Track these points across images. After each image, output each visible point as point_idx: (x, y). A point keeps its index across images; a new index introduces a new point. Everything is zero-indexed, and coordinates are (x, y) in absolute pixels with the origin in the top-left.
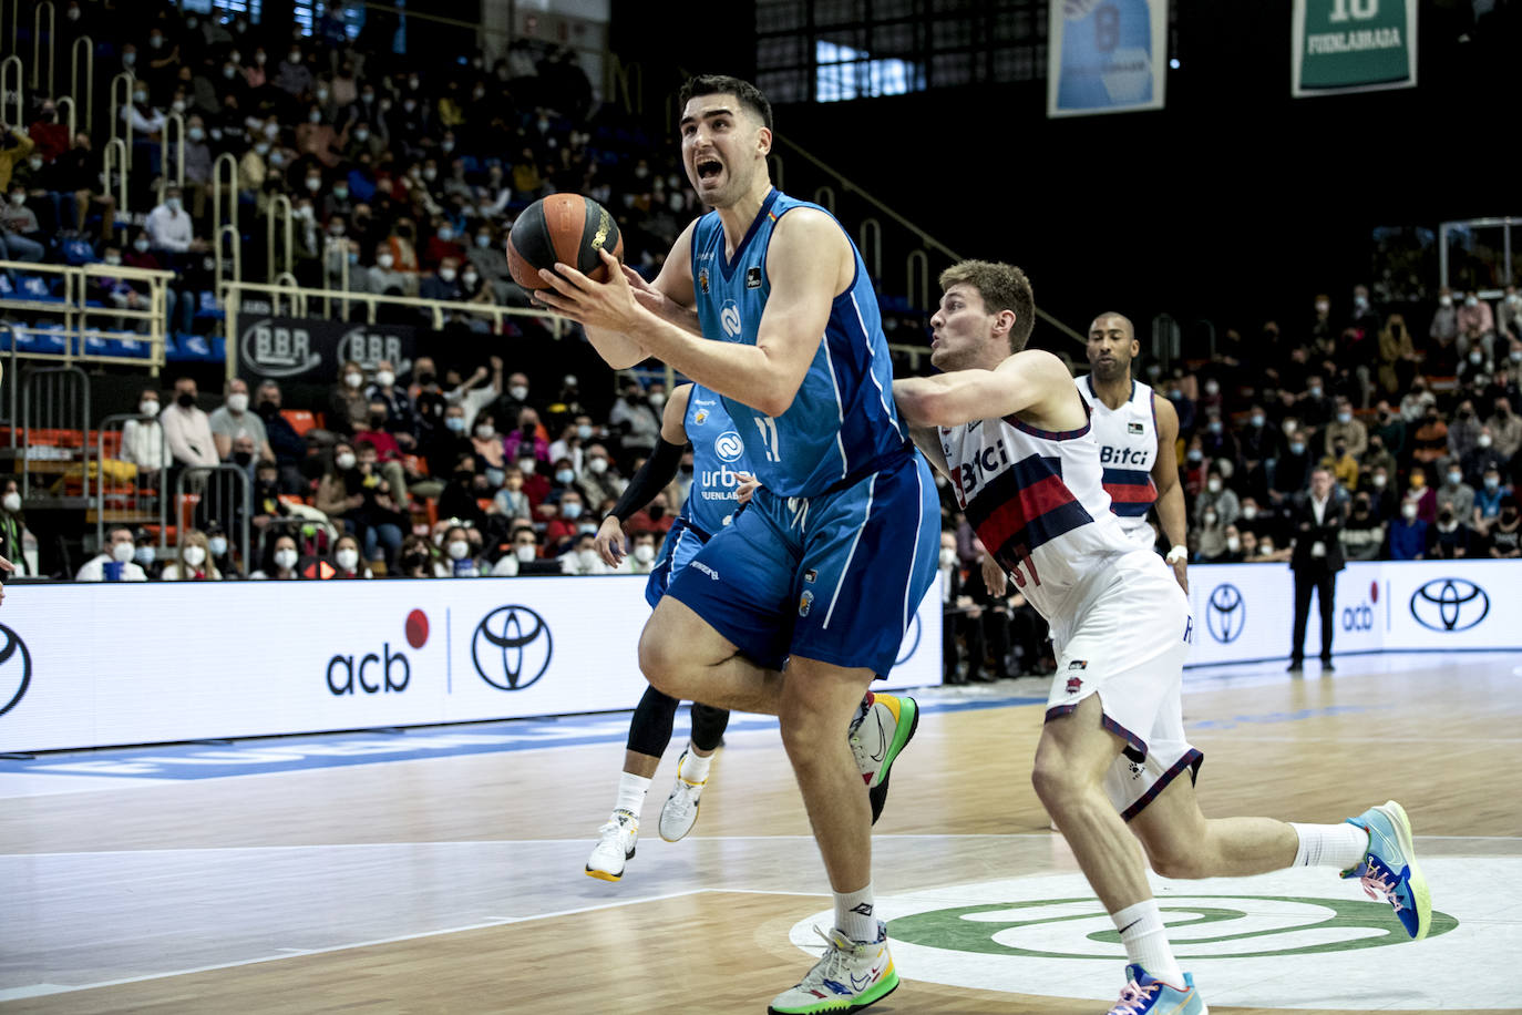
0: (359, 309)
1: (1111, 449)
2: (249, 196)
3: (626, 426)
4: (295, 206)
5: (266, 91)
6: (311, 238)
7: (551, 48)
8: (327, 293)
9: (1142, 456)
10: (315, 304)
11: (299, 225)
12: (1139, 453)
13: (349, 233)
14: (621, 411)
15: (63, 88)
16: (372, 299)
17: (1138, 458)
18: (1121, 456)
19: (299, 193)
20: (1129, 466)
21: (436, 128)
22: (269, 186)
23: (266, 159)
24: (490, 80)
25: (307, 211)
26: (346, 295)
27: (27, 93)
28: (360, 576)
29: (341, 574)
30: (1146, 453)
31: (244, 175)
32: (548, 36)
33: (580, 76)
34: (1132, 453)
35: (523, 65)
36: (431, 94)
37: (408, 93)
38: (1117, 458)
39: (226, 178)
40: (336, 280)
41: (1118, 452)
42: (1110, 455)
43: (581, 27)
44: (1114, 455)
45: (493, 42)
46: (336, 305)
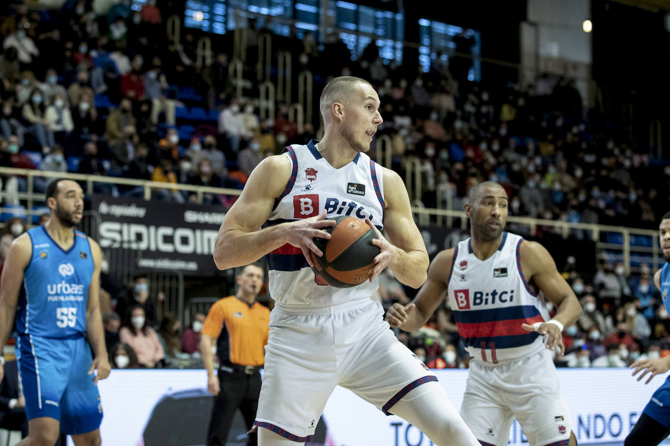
0: (457, 222)
1: (481, 293)
2: (397, 160)
3: (602, 286)
4: (422, 164)
5: (403, 101)
6: (431, 182)
7: (562, 78)
8: (439, 212)
9: (509, 294)
10: (433, 218)
11: (424, 175)
12: (506, 293)
13: (451, 180)
14: (601, 277)
15: (295, 100)
16: (463, 215)
17: (506, 297)
18: (490, 298)
19: (423, 157)
20: (498, 305)
21: (497, 121)
22: (407, 153)
23: (404, 138)
24: (525, 95)
25: (428, 167)
26: (450, 213)
27: (276, 103)
28: (457, 366)
29: (447, 366)
30: (512, 292)
31: (393, 147)
32: (559, 71)
33: (576, 94)
34: (499, 293)
35: (543, 88)
36: (497, 103)
37: (482, 103)
38: (487, 300)
39: (384, 148)
40: (444, 205)
41: (487, 295)
42: (481, 298)
43: (575, 66)
44: (484, 297)
45: (528, 75)
46: (444, 219)
